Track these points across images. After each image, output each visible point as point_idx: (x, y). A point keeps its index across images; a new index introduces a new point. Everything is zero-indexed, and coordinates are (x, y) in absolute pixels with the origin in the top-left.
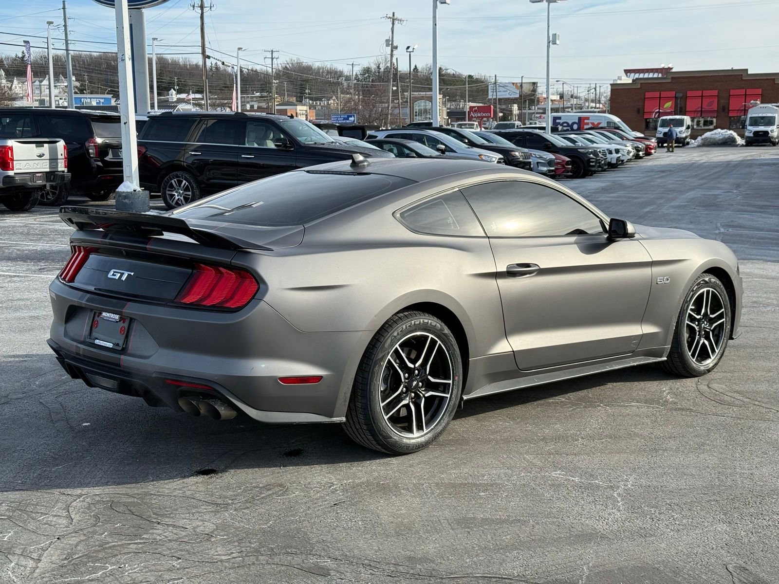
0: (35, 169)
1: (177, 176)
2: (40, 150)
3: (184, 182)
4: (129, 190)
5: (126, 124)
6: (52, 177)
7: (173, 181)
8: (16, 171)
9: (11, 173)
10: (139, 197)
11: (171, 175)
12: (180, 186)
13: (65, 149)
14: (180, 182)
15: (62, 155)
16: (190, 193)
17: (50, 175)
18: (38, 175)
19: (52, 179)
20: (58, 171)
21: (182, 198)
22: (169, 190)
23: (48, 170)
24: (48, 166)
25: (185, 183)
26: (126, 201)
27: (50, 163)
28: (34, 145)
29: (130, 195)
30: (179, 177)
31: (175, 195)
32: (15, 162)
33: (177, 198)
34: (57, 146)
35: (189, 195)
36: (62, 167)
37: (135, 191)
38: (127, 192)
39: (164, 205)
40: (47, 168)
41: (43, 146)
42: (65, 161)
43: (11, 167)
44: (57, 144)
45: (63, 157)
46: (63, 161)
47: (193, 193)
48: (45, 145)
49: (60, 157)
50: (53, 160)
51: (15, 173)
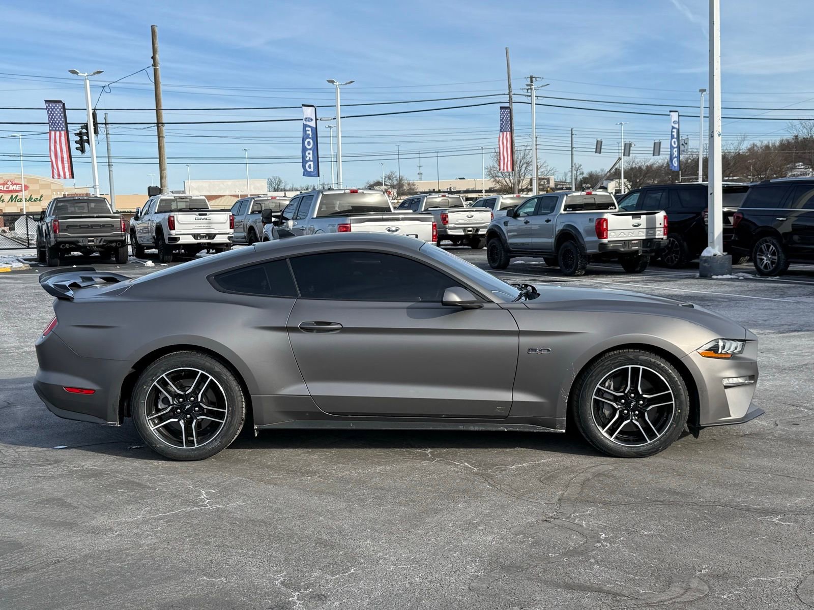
0: (630, 237)
1: (766, 242)
2: (636, 221)
3: (772, 246)
4: (709, 255)
5: (712, 195)
6: (649, 243)
7: (763, 246)
8: (609, 239)
9: (605, 241)
10: (717, 261)
11: (761, 240)
12: (768, 251)
13: (664, 219)
14: (768, 247)
15: (660, 224)
16: (776, 258)
17: (648, 242)
18: (633, 242)
19: (648, 245)
20: (656, 239)
21: (769, 262)
22: (759, 255)
23: (644, 238)
24: (644, 234)
25: (772, 248)
26: (706, 265)
27: (647, 233)
28: (631, 217)
29: (709, 259)
30: (767, 242)
31: (764, 259)
32: (609, 232)
33: (765, 262)
34: (655, 217)
35: (775, 259)
36: (660, 234)
37: (715, 255)
38: (708, 257)
39: (754, 268)
40: (643, 236)
41: (640, 217)
42: (664, 230)
43: (605, 236)
44: (657, 215)
45: (662, 226)
46: (662, 229)
47: (779, 257)
48: (642, 216)
49: (658, 225)
50: (651, 228)
51: (608, 241)
